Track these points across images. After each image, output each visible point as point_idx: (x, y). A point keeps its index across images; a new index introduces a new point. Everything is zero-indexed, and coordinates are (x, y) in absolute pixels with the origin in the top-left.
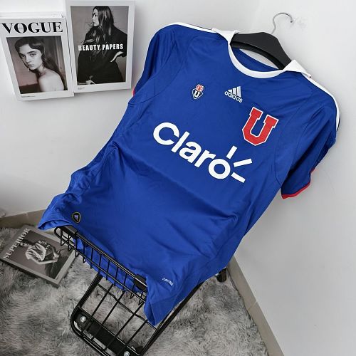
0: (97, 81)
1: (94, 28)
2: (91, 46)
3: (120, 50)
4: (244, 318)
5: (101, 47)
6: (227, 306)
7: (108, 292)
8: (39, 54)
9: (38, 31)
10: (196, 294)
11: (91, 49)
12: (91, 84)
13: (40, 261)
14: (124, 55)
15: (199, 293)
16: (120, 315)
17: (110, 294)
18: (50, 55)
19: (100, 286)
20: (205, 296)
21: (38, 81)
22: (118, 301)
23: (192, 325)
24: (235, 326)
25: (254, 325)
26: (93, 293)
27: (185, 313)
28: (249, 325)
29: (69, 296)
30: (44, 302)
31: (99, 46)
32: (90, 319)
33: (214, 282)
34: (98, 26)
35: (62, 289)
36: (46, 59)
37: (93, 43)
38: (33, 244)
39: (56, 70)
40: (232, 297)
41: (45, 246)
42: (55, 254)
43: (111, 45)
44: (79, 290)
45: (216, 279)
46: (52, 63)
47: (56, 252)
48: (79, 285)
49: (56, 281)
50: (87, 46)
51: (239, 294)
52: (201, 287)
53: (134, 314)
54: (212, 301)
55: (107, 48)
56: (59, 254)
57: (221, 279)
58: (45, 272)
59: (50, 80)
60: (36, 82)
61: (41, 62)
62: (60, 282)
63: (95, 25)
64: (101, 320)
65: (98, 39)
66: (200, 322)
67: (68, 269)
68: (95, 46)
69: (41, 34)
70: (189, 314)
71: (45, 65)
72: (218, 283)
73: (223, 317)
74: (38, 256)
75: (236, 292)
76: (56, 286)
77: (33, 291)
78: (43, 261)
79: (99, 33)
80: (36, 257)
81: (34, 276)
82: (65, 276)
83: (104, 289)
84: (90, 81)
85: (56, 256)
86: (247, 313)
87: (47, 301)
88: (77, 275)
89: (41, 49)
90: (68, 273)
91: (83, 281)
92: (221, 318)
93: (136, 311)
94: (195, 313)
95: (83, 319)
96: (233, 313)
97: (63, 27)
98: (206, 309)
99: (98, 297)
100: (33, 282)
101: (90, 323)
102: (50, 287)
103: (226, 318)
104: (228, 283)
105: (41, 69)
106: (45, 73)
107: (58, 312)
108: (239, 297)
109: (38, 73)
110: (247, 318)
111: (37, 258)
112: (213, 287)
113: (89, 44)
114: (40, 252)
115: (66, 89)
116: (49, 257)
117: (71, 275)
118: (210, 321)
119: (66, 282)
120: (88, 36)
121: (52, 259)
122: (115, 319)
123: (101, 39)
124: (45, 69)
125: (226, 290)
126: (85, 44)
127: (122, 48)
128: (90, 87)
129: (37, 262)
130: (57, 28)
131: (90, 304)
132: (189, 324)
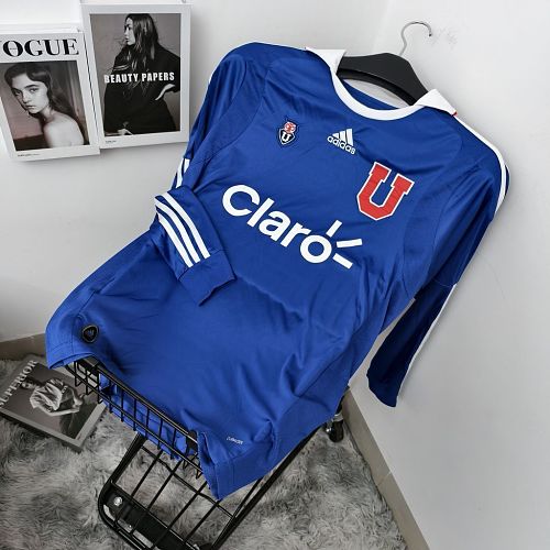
0: (135, 131)
1: (127, 48)
2: (124, 76)
3: (169, 82)
4: (371, 498)
5: (140, 77)
6: (345, 480)
7: (157, 459)
8: (42, 89)
9: (40, 53)
10: (295, 460)
11: (125, 80)
12: (127, 134)
13: (53, 411)
14: (177, 88)
15: (300, 459)
16: (177, 494)
17: (161, 461)
18: (60, 90)
19: (146, 450)
20: (310, 464)
21: (43, 131)
22: (173, 473)
23: (289, 511)
24: (357, 511)
25: (387, 509)
26: (135, 460)
27: (279, 492)
28: (379, 509)
29: (96, 465)
30: (58, 475)
31: (136, 76)
32: (129, 500)
33: (325, 441)
34: (133, 45)
35: (86, 454)
36: (54, 97)
37: (126, 72)
38: (41, 384)
39: (70, 113)
40: (353, 465)
41: (60, 388)
42: (75, 400)
43: (155, 75)
44: (112, 456)
45: (327, 437)
46: (64, 102)
47: (78, 397)
48: (113, 448)
49: (76, 442)
50: (118, 76)
51: (363, 460)
52: (304, 450)
53: (198, 493)
54: (321, 472)
55: (150, 79)
56: (83, 399)
57: (336, 436)
58: (59, 428)
59: (61, 129)
60: (40, 133)
61: (47, 101)
62: (83, 444)
63: (129, 43)
64: (146, 502)
65: (134, 65)
66: (301, 505)
67: (97, 423)
68: (130, 75)
69: (46, 57)
70: (285, 492)
71: (53, 105)
72: (330, 443)
73: (339, 496)
74: (49, 402)
75: (359, 457)
76: (77, 450)
77: (41, 458)
78: (58, 410)
79: (136, 55)
80: (47, 405)
81: (43, 435)
82: (92, 435)
83: (151, 455)
84: (124, 131)
85: (77, 402)
86: (377, 491)
87: (64, 473)
88: (111, 432)
89: (45, 80)
90: (96, 429)
91: (119, 441)
92: (335, 498)
93: (201, 489)
94: (295, 489)
95: (118, 501)
96: (354, 491)
97: (79, 46)
98: (312, 484)
99: (143, 466)
100: (41, 444)
101: (128, 508)
102: (68, 452)
103: (343, 498)
104: (347, 444)
105: (47, 112)
106: (53, 119)
107: (79, 490)
108: (363, 465)
109: (42, 120)
110: (376, 497)
111: (47, 407)
112: (323, 451)
113: (121, 73)
114: (52, 397)
115: (86, 142)
116: (66, 405)
117: (100, 433)
118: (319, 502)
119: (92, 443)
120: (119, 60)
121: (71, 408)
122: (169, 501)
123: (139, 64)
124: (54, 112)
125: (343, 454)
126: (115, 73)
127: (172, 78)
128: (124, 139)
129: (47, 412)
130: (70, 49)
131: (130, 477)
132: (284, 508)
